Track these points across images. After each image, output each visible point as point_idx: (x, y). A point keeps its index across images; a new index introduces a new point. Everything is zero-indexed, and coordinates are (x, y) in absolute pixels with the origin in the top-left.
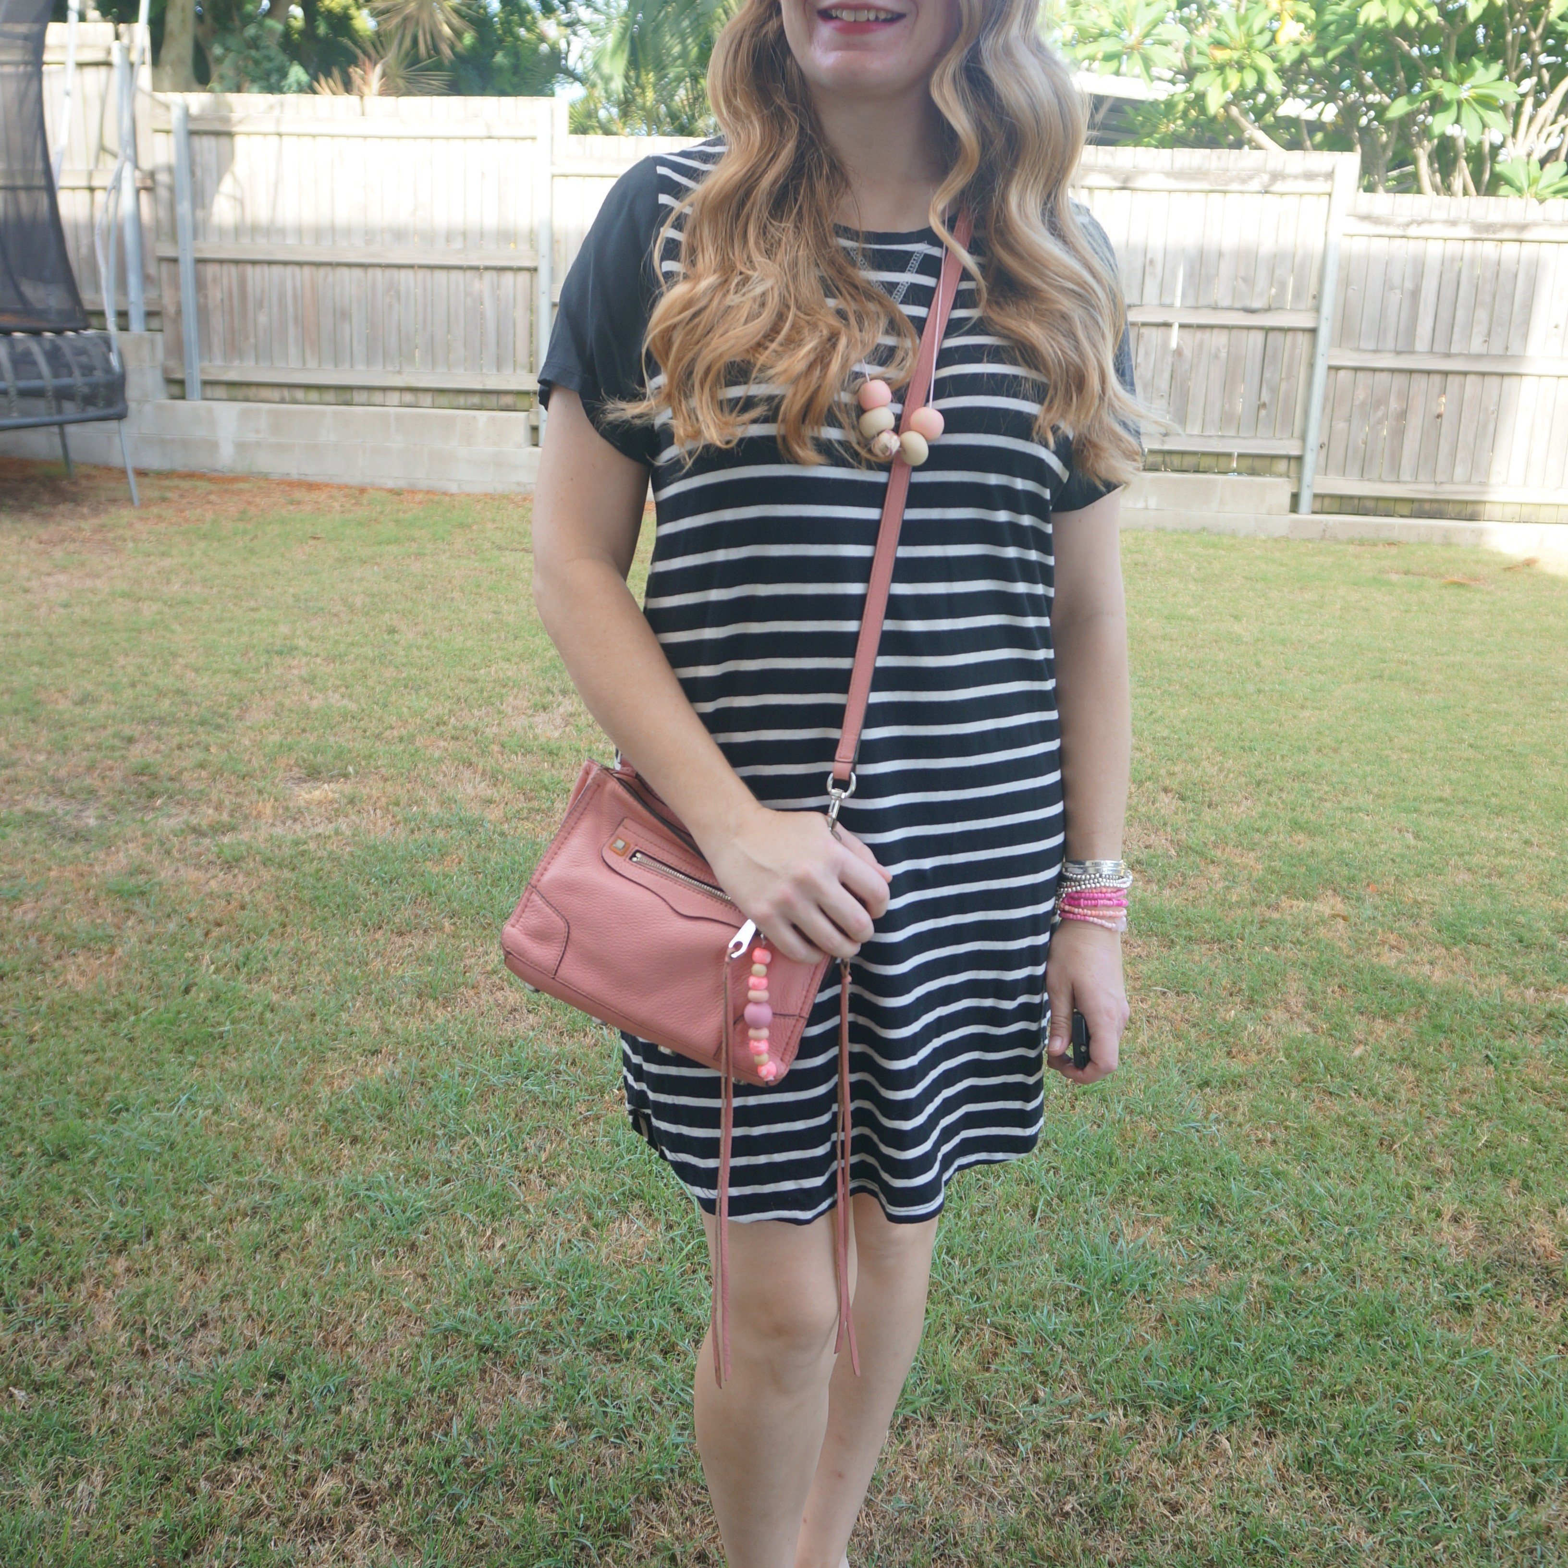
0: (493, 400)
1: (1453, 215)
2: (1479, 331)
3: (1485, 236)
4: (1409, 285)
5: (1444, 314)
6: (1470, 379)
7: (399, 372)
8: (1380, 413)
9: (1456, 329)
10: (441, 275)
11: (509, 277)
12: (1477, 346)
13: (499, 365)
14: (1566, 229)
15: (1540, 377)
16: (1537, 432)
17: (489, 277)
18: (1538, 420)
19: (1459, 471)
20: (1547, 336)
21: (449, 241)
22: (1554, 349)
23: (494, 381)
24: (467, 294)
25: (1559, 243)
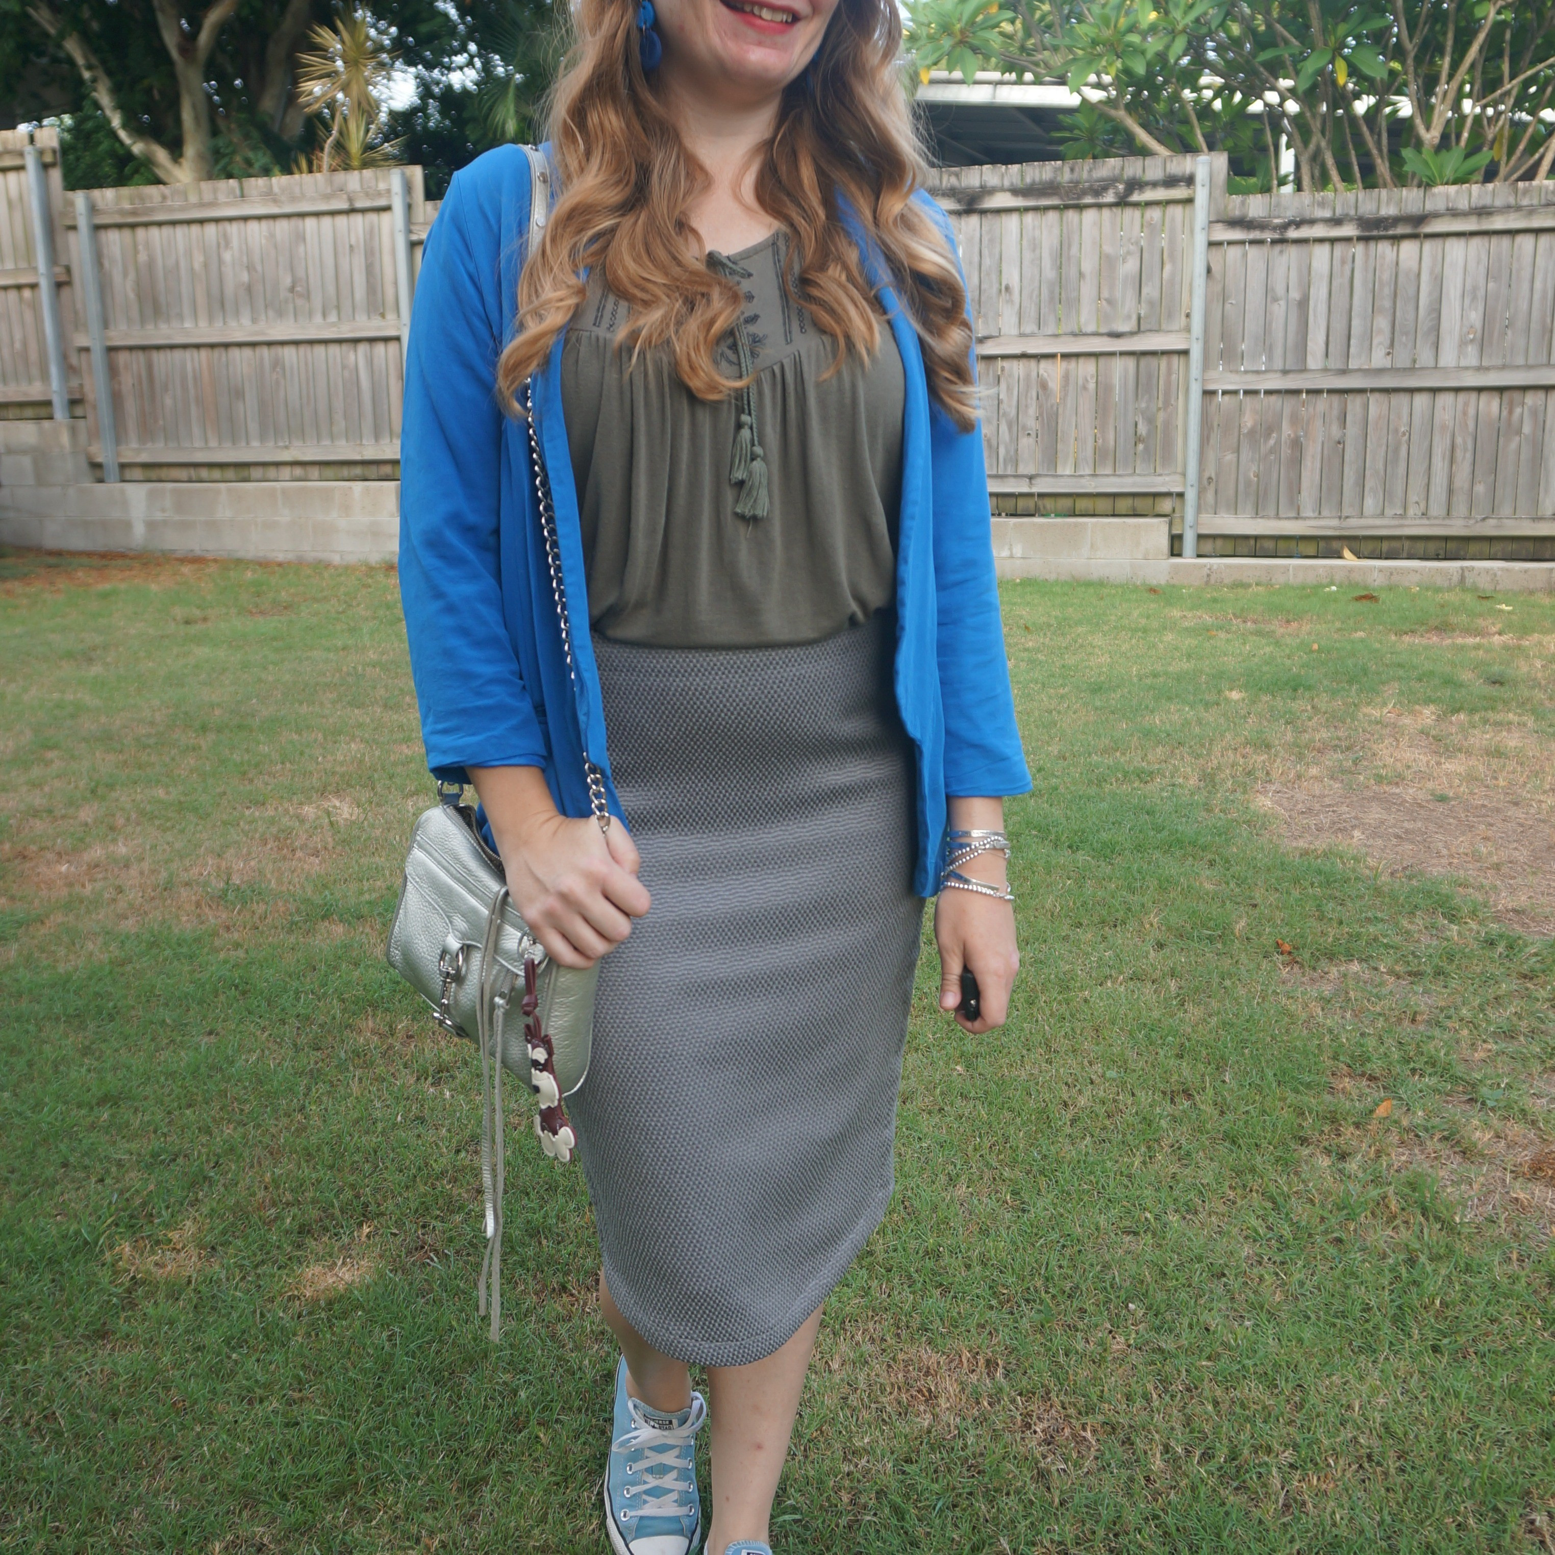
0: (372, 471)
1: (1339, 212)
2: (1381, 340)
3: (1375, 233)
4: (1295, 295)
5: (1341, 324)
6: (1374, 397)
7: (286, 447)
8: (1272, 442)
9: (1352, 342)
10: (320, 350)
11: (380, 348)
12: (1379, 359)
13: (377, 436)
14: (1474, 219)
15: (1457, 390)
16: (1459, 454)
17: (362, 348)
18: (1459, 440)
19: (1370, 503)
20: (1463, 343)
21: (324, 315)
22: (1471, 357)
23: (370, 453)
24: (344, 367)
25: (1467, 236)
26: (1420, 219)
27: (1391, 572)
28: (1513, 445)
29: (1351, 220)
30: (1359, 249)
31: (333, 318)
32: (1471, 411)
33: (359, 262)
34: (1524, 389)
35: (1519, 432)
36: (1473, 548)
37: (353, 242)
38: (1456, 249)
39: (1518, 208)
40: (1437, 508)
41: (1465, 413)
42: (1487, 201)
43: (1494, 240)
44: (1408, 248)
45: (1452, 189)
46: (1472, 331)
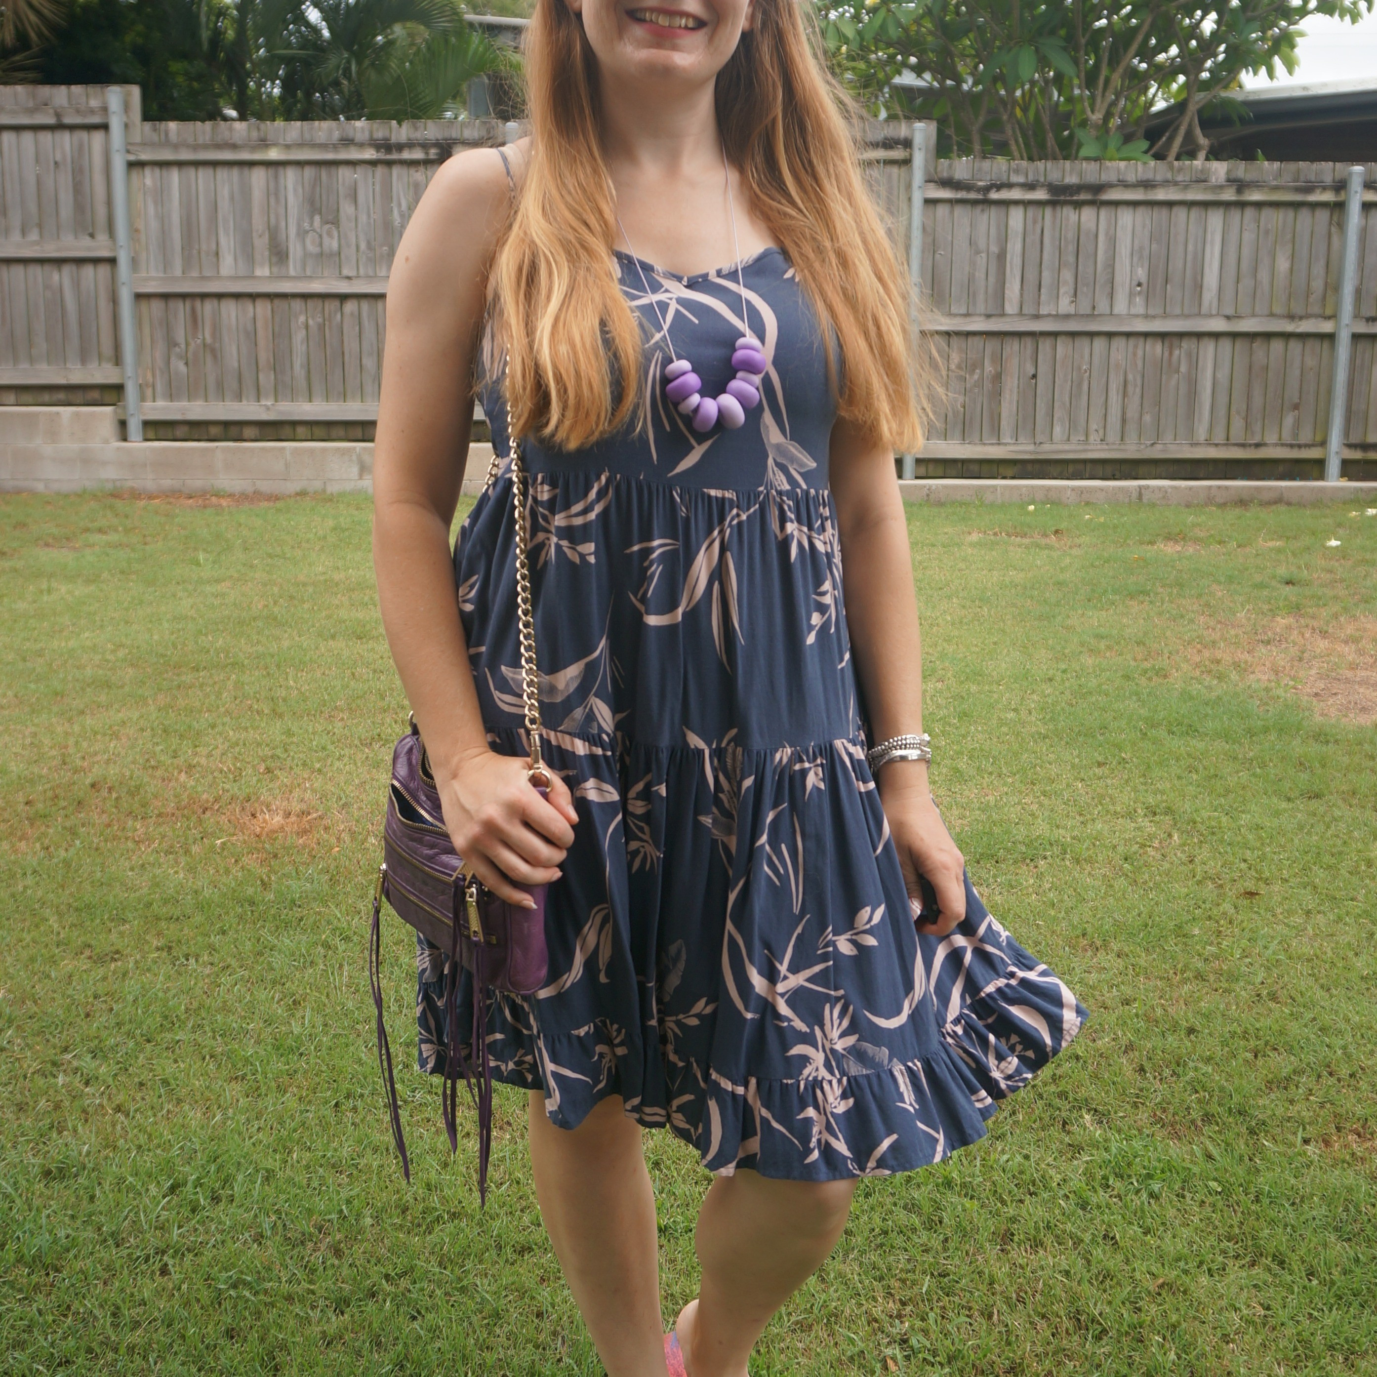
0: (79, 396)
1: (1031, 178)
2: (1066, 290)
3: (1062, 198)
4: (994, 249)
5: (1031, 276)
6: (1060, 340)
8: (976, 377)
9: (1043, 290)
11: (88, 271)
12: (1065, 305)
13: (84, 359)
14: (1141, 190)
15: (1128, 335)
16: (1130, 389)
17: (67, 269)
18: (1130, 377)
19: (1057, 429)
20: (1131, 295)
21: (24, 233)
22: (1139, 306)
23: (77, 375)
24: (47, 287)
25: (1135, 204)
26: (1099, 188)
27: (1081, 491)
28: (1173, 382)
29: (1043, 186)
30: (1048, 211)
31: (34, 236)
32: (1140, 354)
33: (65, 180)
34: (1181, 335)
35: (1178, 371)
36: (1142, 469)
37: (58, 158)
38: (1126, 217)
39: (1176, 183)
40: (1113, 435)
41: (1134, 355)
42: (1150, 176)
43: (1156, 210)
44: (1088, 214)
45: (1122, 164)
46: (1139, 285)
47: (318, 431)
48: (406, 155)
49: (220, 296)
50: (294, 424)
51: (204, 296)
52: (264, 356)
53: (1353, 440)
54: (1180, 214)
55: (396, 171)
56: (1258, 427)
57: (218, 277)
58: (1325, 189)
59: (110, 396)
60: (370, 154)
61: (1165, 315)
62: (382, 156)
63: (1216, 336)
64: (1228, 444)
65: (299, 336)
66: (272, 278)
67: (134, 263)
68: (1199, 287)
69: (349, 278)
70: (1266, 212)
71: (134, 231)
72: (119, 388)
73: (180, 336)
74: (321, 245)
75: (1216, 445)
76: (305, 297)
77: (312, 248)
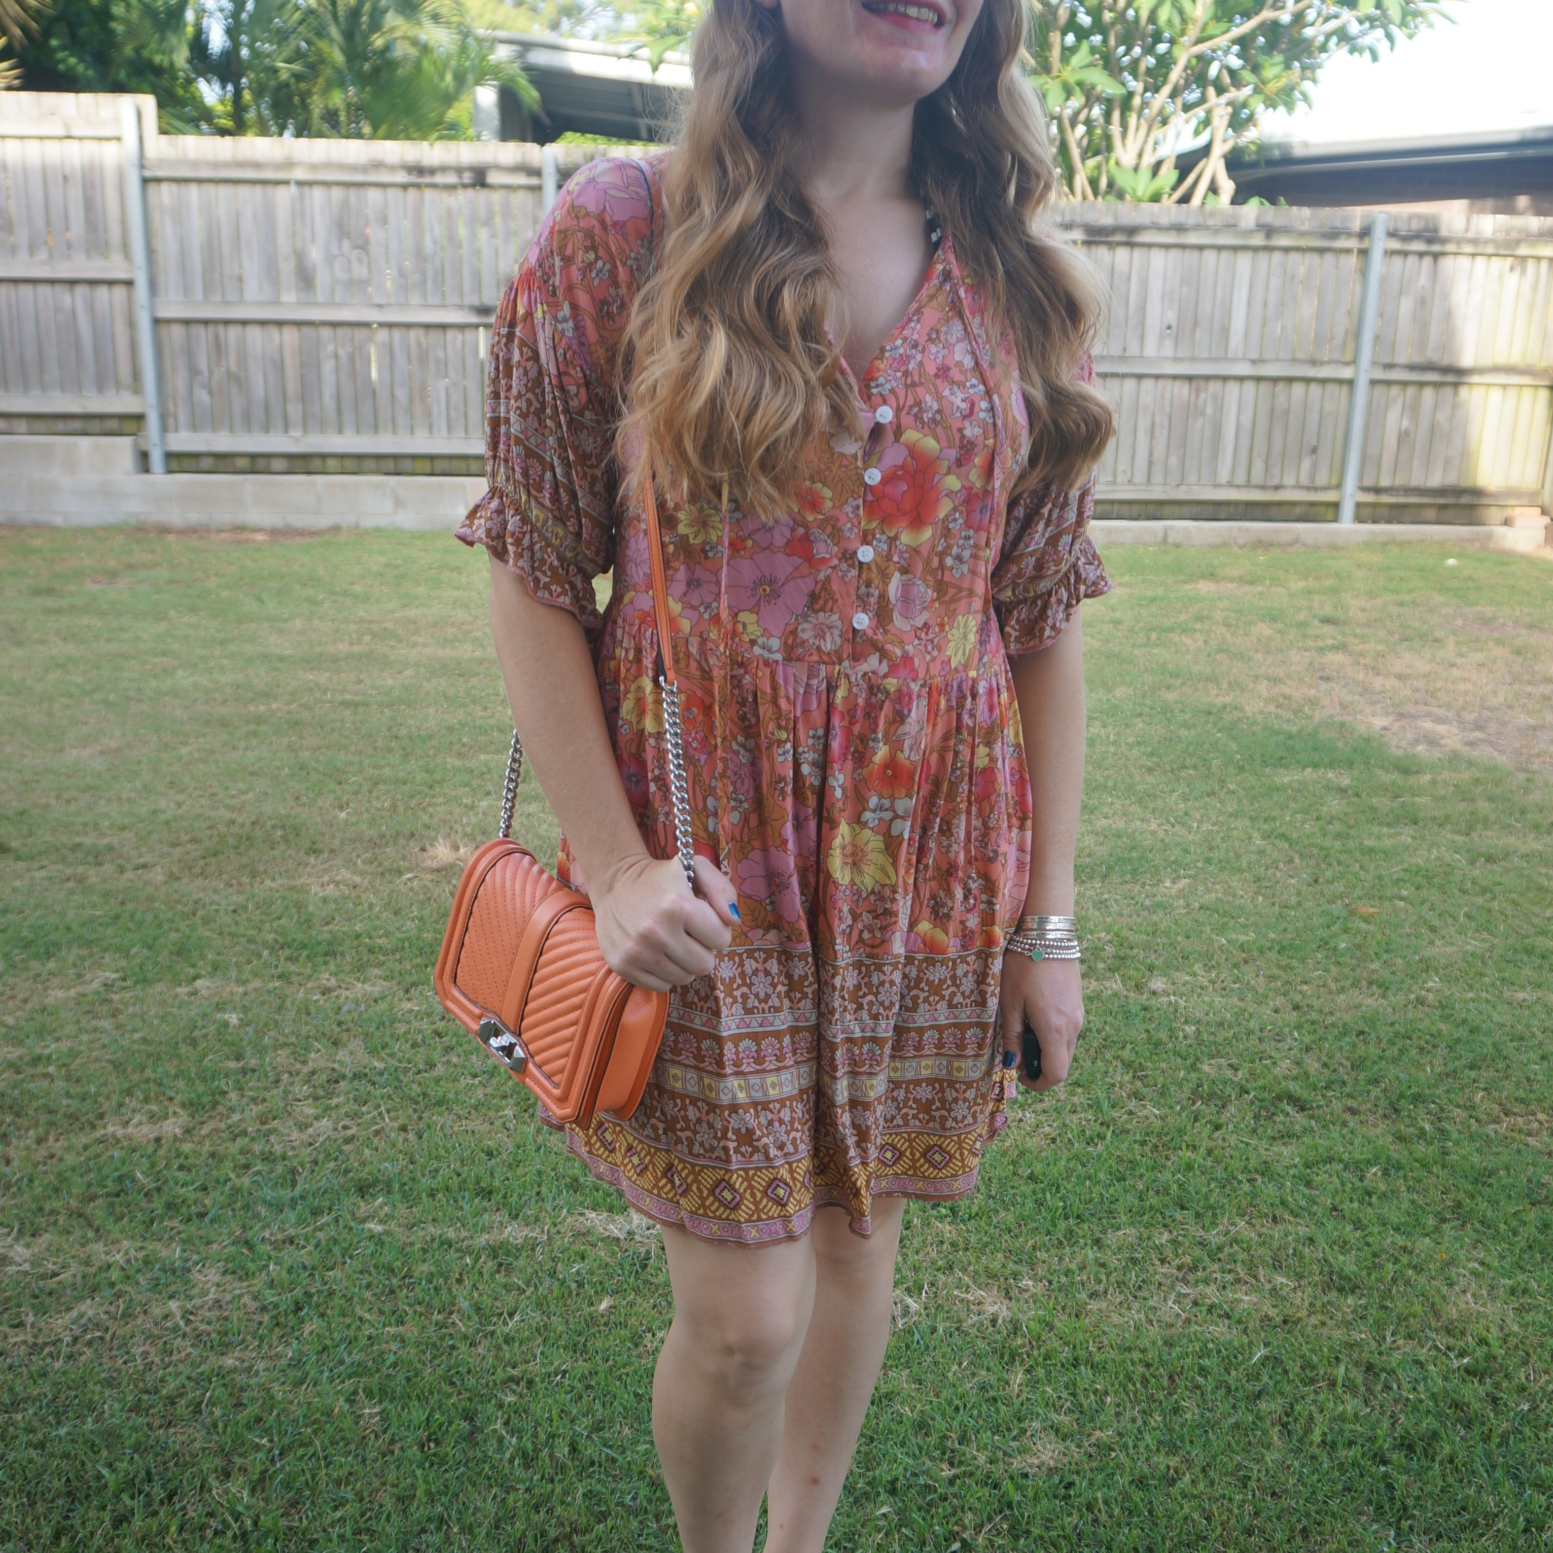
0: (95, 425)
1: (1067, 218)
3: (1098, 239)
10: (26, 291)
11: (103, 292)
13: (100, 386)
14: (1174, 233)
15: (1157, 377)
16: (1157, 431)
17: (81, 291)
18: (1158, 419)
20: (1161, 338)
21: (31, 252)
22: (1168, 349)
23: (95, 404)
24: (57, 310)
25: (1167, 247)
26: (1132, 231)
27: (1110, 531)
28: (1199, 424)
29: (1079, 226)
31: (42, 255)
32: (1168, 395)
33: (75, 195)
34: (1208, 378)
35: (1203, 414)
36: (1167, 510)
37: (67, 172)
38: (1158, 258)
39: (1206, 227)
40: (1140, 477)
41: (1163, 396)
42: (1181, 219)
43: (1188, 253)
44: (1122, 253)
45: (1157, 207)
46: (1169, 328)
47: (350, 464)
48: (439, 179)
49: (244, 323)
50: (324, 456)
51: (227, 322)
52: (292, 386)
53: (1368, 482)
54: (1210, 256)
55: (428, 194)
56: (1276, 470)
57: (242, 302)
58: (1349, 235)
59: (131, 426)
60: (401, 177)
61: (1193, 359)
62: (414, 179)
63: (1241, 379)
64: (1248, 485)
65: (328, 367)
66: (300, 304)
67: (153, 287)
68: (1225, 332)
69: (380, 306)
70: (1294, 257)
71: (150, 252)
72: (140, 418)
73: (203, 363)
74: (349, 269)
75: (1238, 487)
76: (334, 325)
77: (340, 275)
